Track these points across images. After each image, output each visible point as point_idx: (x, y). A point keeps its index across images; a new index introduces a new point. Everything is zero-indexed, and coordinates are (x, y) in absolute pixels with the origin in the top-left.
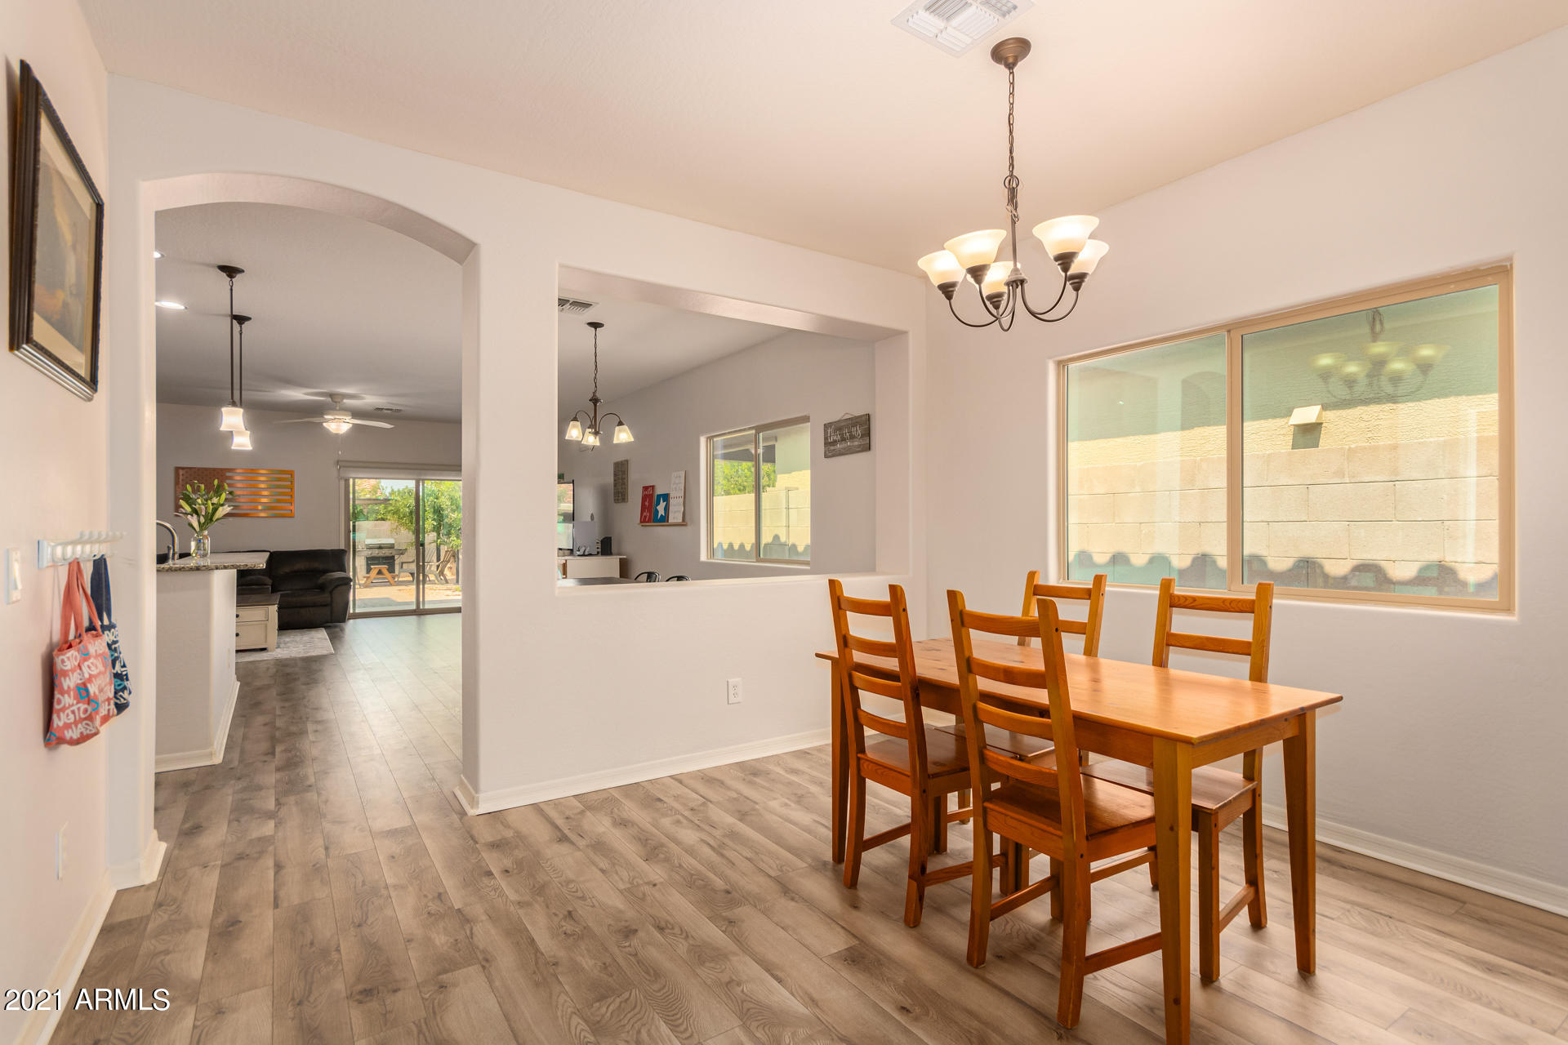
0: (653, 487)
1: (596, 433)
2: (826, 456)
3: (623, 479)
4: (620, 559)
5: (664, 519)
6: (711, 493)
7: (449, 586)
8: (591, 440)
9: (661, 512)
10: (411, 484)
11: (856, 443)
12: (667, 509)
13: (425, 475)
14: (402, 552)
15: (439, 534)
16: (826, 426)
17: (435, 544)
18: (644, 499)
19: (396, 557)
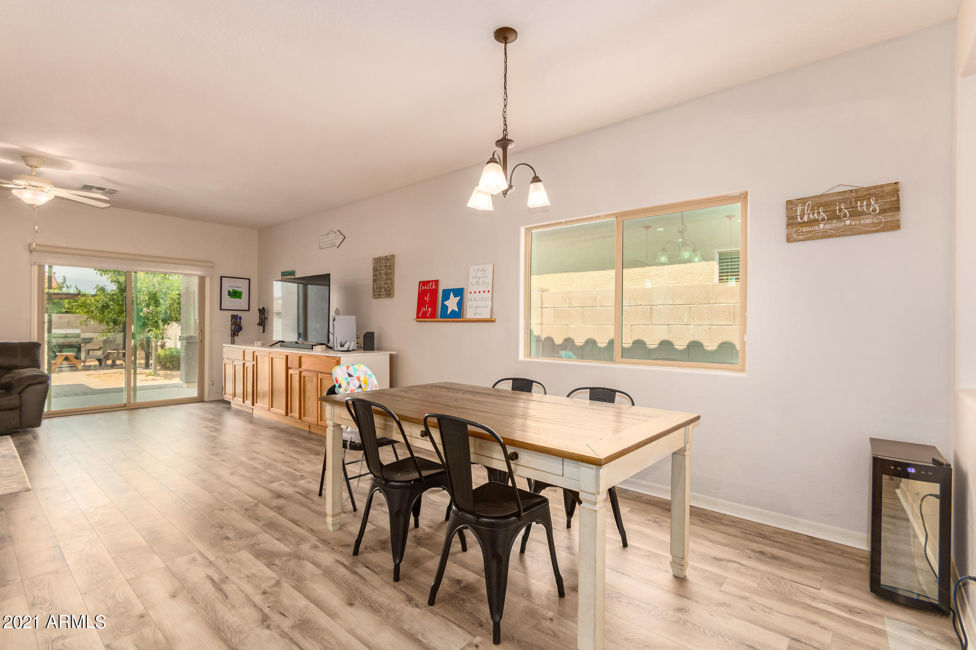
0: (437, 282)
3: (387, 274)
4: (388, 354)
5: (457, 315)
9: (452, 307)
12: (460, 304)
18: (421, 295)
19: (82, 345)
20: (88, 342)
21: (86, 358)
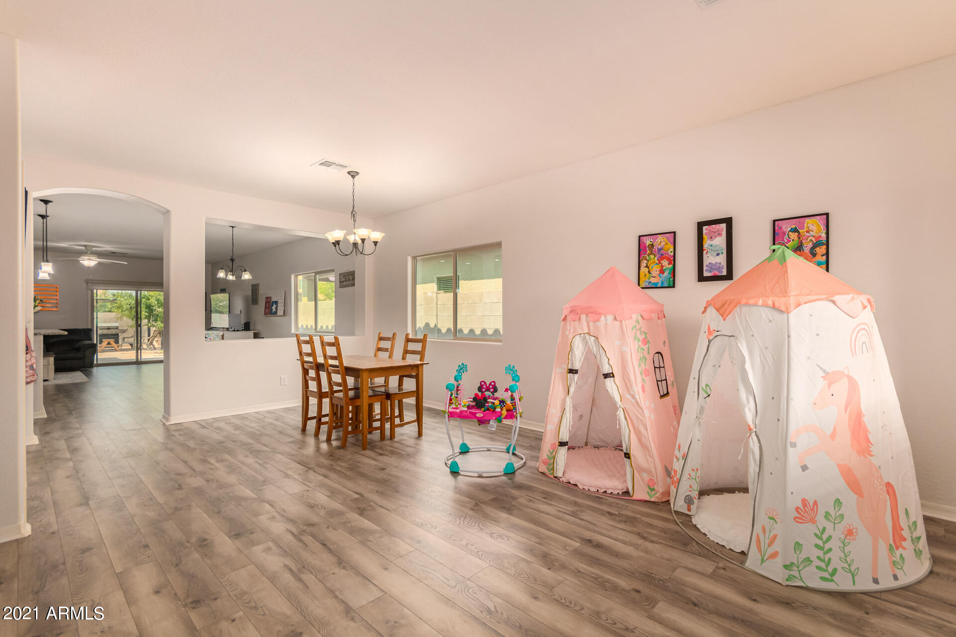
0: (270, 297)
1: (233, 275)
2: (340, 287)
3: (256, 293)
4: (254, 333)
5: (276, 313)
6: (297, 300)
7: (156, 351)
8: (231, 277)
9: (274, 310)
10: (134, 293)
11: (350, 283)
12: (276, 308)
13: (142, 288)
14: (124, 331)
15: (149, 321)
16: (340, 274)
17: (147, 326)
18: (266, 303)
19: (120, 334)
20: (124, 332)
21: (122, 343)
